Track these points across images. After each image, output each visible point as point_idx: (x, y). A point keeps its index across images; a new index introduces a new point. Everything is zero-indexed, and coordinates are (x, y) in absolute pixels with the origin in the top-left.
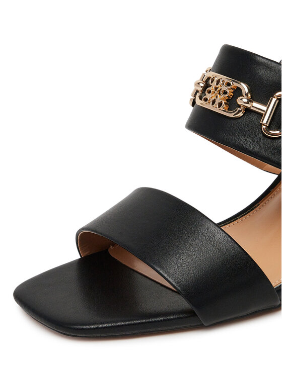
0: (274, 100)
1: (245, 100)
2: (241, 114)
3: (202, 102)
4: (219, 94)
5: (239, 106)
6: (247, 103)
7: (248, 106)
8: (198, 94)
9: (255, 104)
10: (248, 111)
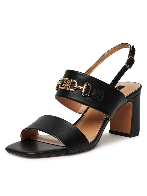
0: (85, 85)
1: (76, 85)
2: (75, 90)
3: (62, 87)
4: (68, 84)
5: (74, 87)
6: (77, 86)
7: (77, 87)
8: (60, 85)
9: (79, 87)
10: (77, 89)
